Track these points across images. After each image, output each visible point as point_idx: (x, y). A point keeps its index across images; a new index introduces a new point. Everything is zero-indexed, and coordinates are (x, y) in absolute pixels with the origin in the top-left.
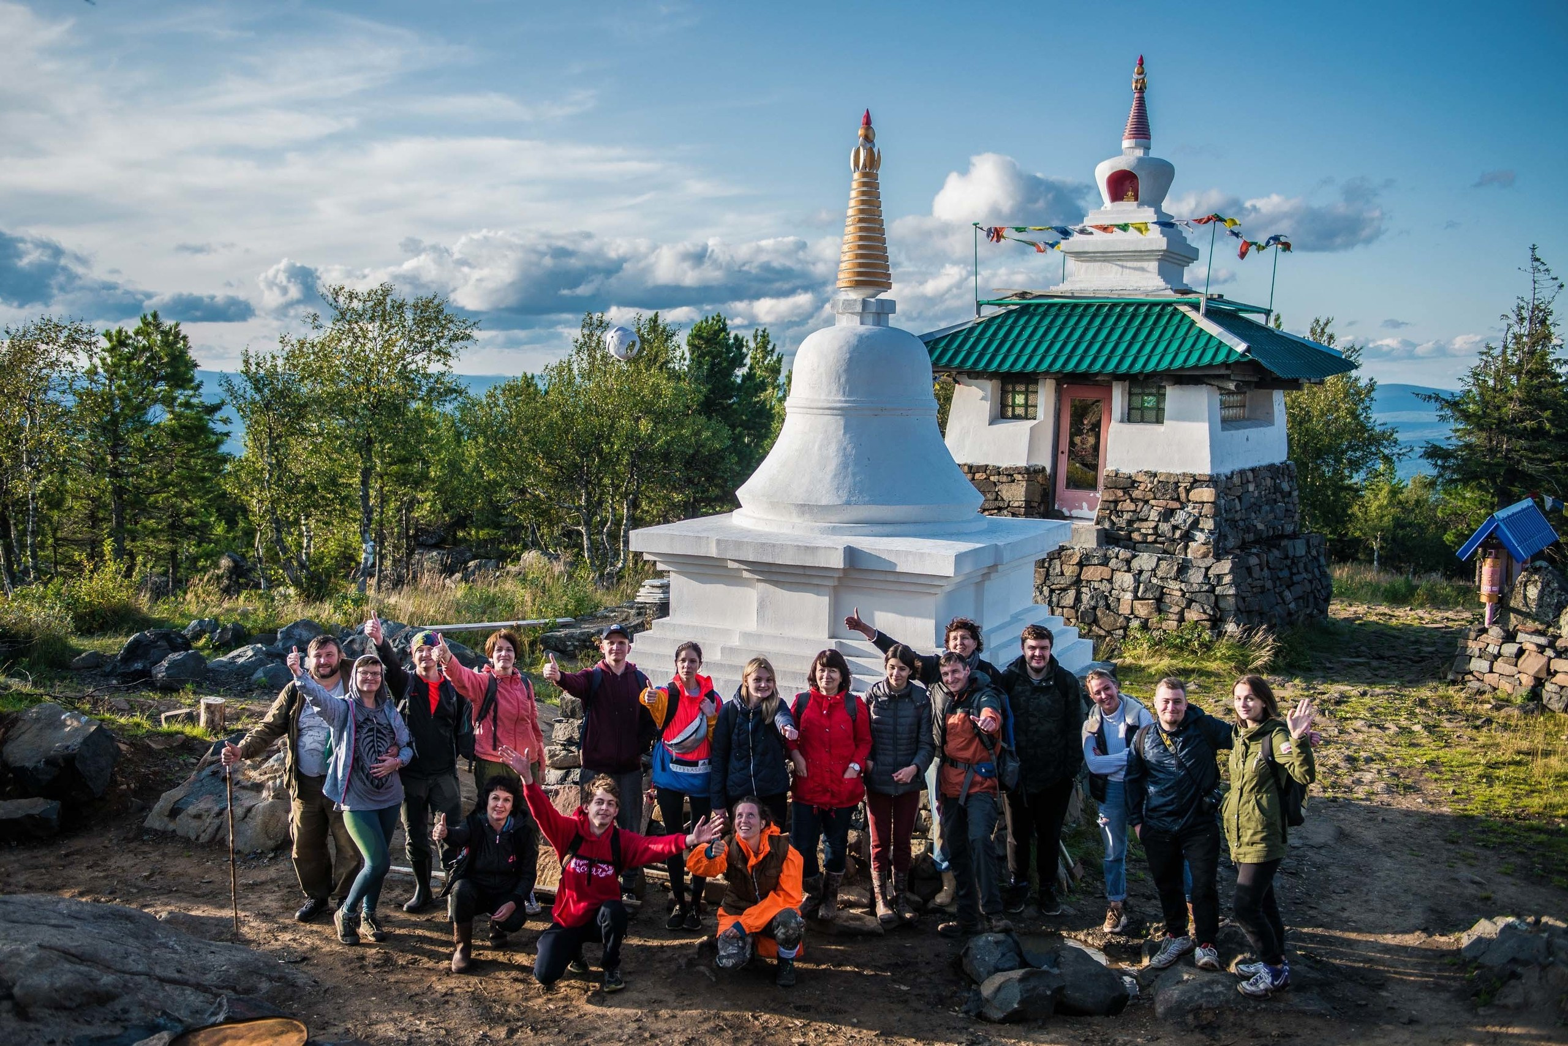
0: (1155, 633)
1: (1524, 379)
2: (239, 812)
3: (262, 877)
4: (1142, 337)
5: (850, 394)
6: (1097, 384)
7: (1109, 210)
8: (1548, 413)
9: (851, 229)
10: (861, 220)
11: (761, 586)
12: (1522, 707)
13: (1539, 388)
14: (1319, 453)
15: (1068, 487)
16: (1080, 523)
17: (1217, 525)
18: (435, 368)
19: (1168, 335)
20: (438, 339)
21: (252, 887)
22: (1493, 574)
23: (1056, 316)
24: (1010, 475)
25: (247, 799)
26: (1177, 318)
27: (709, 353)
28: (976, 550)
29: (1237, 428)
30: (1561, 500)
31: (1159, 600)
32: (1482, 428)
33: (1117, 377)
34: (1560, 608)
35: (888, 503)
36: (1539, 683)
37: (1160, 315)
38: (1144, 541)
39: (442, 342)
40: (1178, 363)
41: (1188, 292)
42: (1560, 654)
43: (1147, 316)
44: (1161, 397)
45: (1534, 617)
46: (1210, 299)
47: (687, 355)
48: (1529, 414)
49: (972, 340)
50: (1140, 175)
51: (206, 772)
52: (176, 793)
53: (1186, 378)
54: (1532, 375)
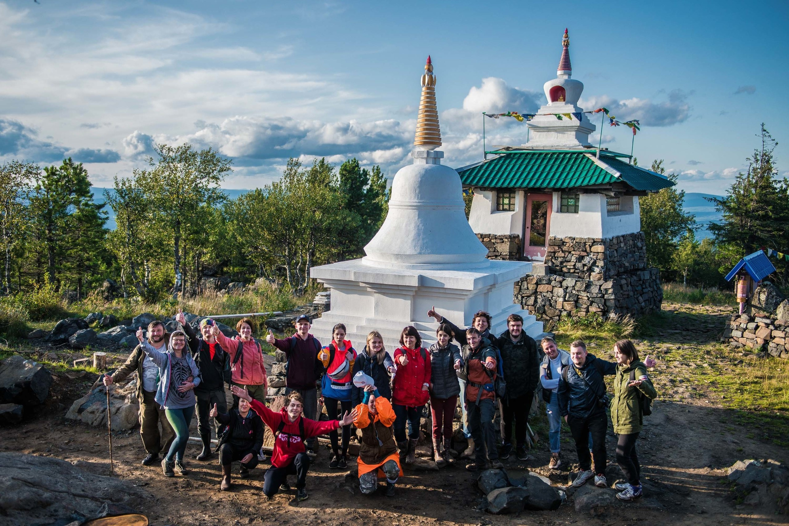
0: (574, 318)
1: (758, 190)
2: (113, 410)
3: (125, 443)
4: (567, 170)
5: (421, 199)
6: (545, 193)
7: (551, 106)
8: (770, 207)
9: (421, 116)
11: (377, 295)
12: (758, 355)
13: (765, 195)
14: (656, 228)
15: (530, 245)
16: (537, 263)
17: (605, 264)
18: (212, 185)
19: (580, 169)
20: (213, 171)
21: (120, 448)
22: (743, 288)
23: (524, 159)
24: (501, 239)
25: (117, 404)
26: (585, 160)
27: (350, 178)
28: (484, 277)
29: (615, 215)
30: (776, 250)
31: (576, 302)
32: (737, 215)
33: (555, 190)
34: (777, 305)
35: (440, 254)
36: (766, 342)
37: (576, 159)
38: (569, 272)
39: (215, 173)
40: (585, 183)
41: (590, 147)
42: (777, 328)
43: (570, 159)
44: (577, 200)
45: (764, 310)
46: (601, 151)
47: (339, 179)
48: (762, 208)
49: (482, 171)
50: (566, 88)
51: (97, 390)
52: (81, 401)
53: (589, 190)
54: (763, 188)
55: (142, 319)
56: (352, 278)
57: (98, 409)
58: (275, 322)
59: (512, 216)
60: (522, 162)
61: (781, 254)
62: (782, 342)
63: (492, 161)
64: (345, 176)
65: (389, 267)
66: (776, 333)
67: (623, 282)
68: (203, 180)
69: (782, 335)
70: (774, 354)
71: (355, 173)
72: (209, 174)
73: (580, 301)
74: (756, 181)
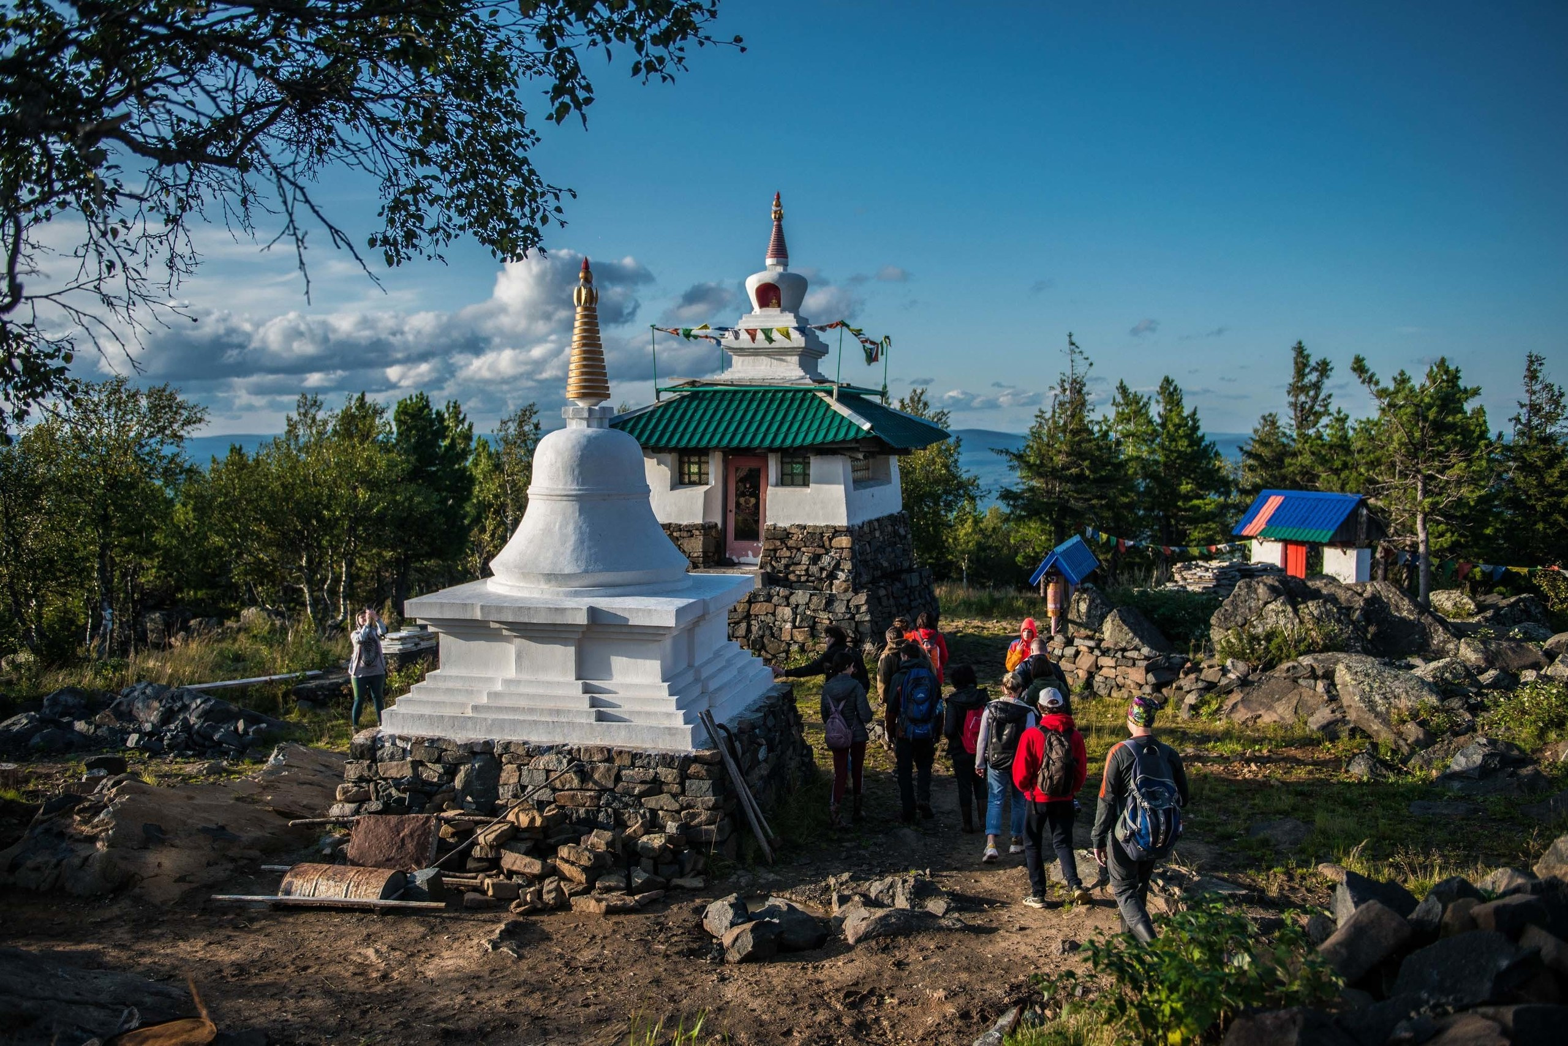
0: (811, 654)
1: (1069, 436)
2: (77, 861)
3: (108, 914)
4: (790, 418)
5: (583, 484)
6: (755, 455)
7: (760, 317)
8: (1087, 463)
9: (576, 351)
10: (584, 345)
11: (518, 641)
12: (1080, 695)
13: (1079, 443)
14: (921, 499)
15: (736, 539)
16: (748, 568)
17: (854, 566)
18: (168, 450)
19: (810, 416)
20: (171, 424)
21: (102, 924)
22: (1055, 593)
23: (721, 401)
24: (689, 530)
25: (83, 851)
26: (816, 402)
28: (690, 605)
29: (865, 488)
30: (1098, 529)
31: (813, 628)
32: (1041, 475)
33: (771, 450)
34: (1102, 618)
35: (618, 570)
36: (1091, 675)
37: (803, 400)
38: (799, 581)
39: (175, 426)
40: (820, 439)
41: (824, 381)
42: (1105, 652)
43: (792, 400)
44: (806, 465)
45: (1085, 626)
46: (840, 387)
47: (395, 429)
48: (1074, 464)
49: (654, 421)
50: (781, 287)
51: (39, 830)
52: (15, 850)
53: (826, 450)
54: (1074, 433)
55: (62, 698)
56: (478, 615)
57: (47, 863)
58: (310, 690)
59: (706, 493)
60: (718, 406)
61: (1104, 536)
62: (1111, 673)
63: (669, 403)
64: (405, 423)
65: (536, 595)
66: (1106, 661)
67: (882, 592)
68: (152, 441)
69: (1112, 663)
70: (1103, 692)
71: (423, 419)
72: (162, 430)
73: (819, 627)
74: (1065, 424)
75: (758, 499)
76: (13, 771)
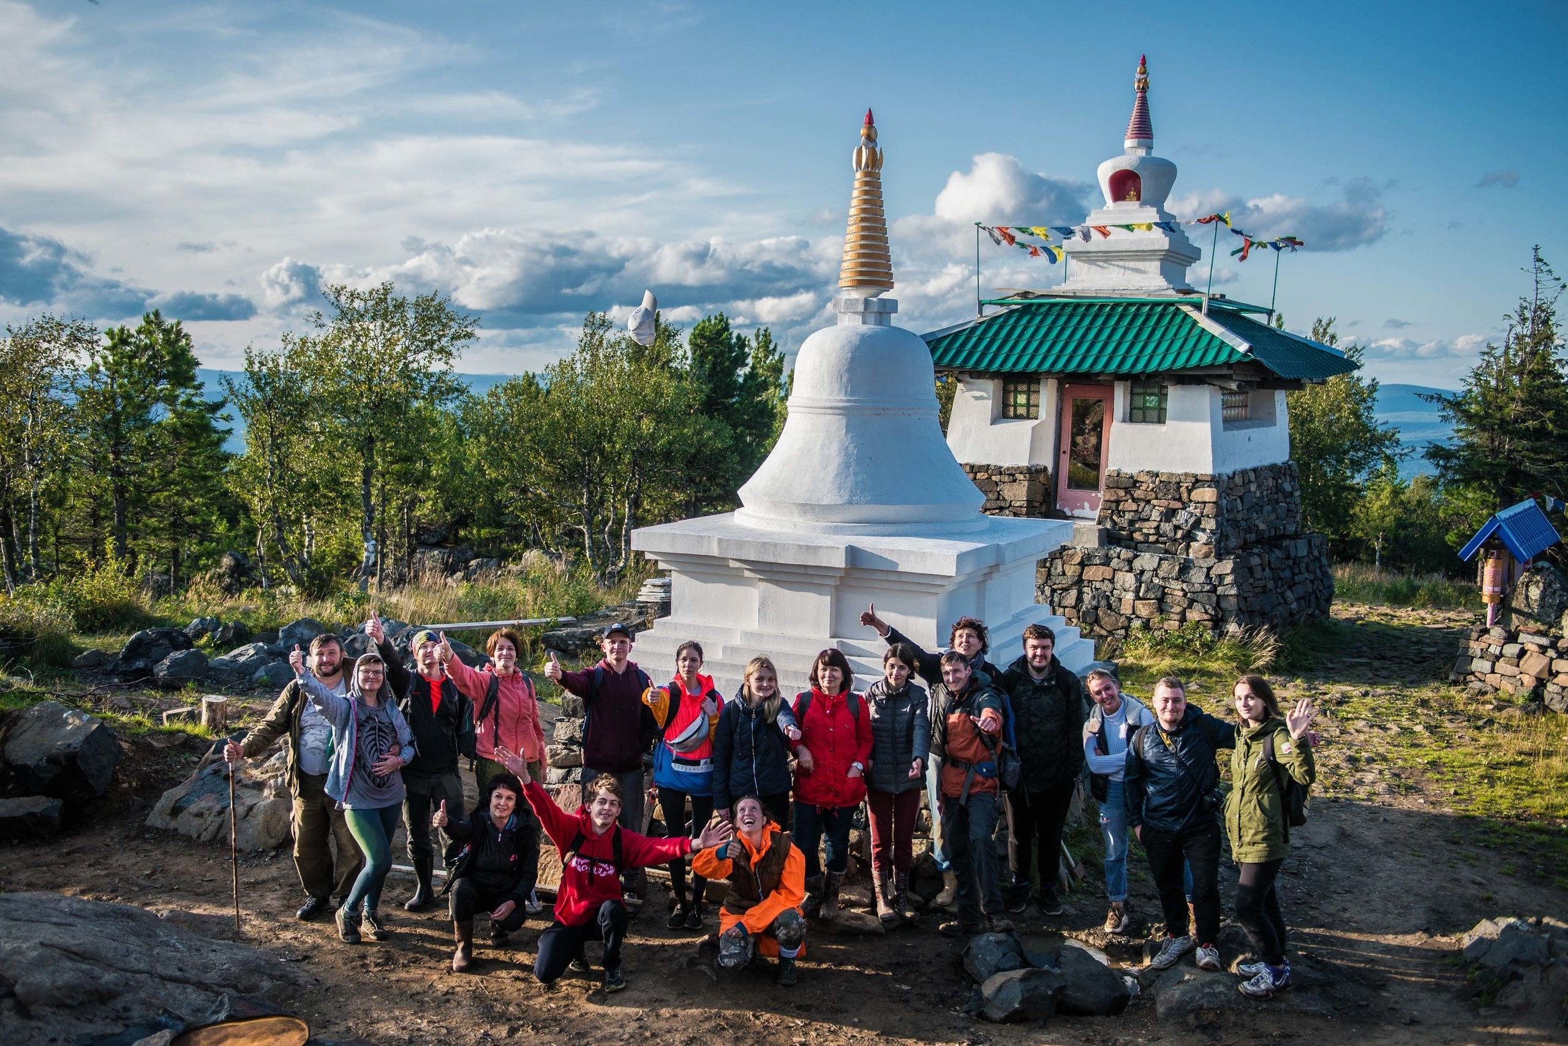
0: (1157, 633)
1: (1526, 379)
2: (241, 810)
3: (264, 875)
4: (1144, 337)
5: (852, 394)
6: (1099, 384)
7: (1110, 210)
8: (1550, 414)
9: (853, 228)
11: (762, 585)
12: (1523, 708)
13: (1541, 389)
15: (1069, 487)
16: (1082, 523)
17: (1219, 525)
18: (436, 367)
19: (1170, 335)
20: (440, 338)
21: (254, 885)
22: (1495, 574)
23: (1059, 316)
24: (1012, 474)
25: (249, 798)
26: (1179, 318)
27: (711, 352)
28: (977, 550)
29: (1239, 428)
30: (1562, 500)
31: (1161, 600)
32: (1484, 428)
33: (1119, 377)
35: (889, 502)
36: (1541, 683)
38: (1146, 541)
40: (1181, 363)
41: (1189, 291)
43: (1149, 316)
44: (1163, 397)
45: (1536, 618)
48: (1533, 416)
49: (974, 340)
50: (1142, 174)
51: (209, 769)
52: (178, 792)
53: (1187, 378)
54: (1535, 375)
55: (298, 630)
56: (715, 551)
57: (209, 809)
58: (560, 637)
59: (1034, 428)
60: (1054, 322)
63: (994, 319)
66: (1561, 665)
67: (1255, 561)
70: (1557, 706)
71: (721, 343)
72: (431, 343)
73: (1169, 599)
74: (1523, 362)
75: (1100, 437)
76: (222, 704)
